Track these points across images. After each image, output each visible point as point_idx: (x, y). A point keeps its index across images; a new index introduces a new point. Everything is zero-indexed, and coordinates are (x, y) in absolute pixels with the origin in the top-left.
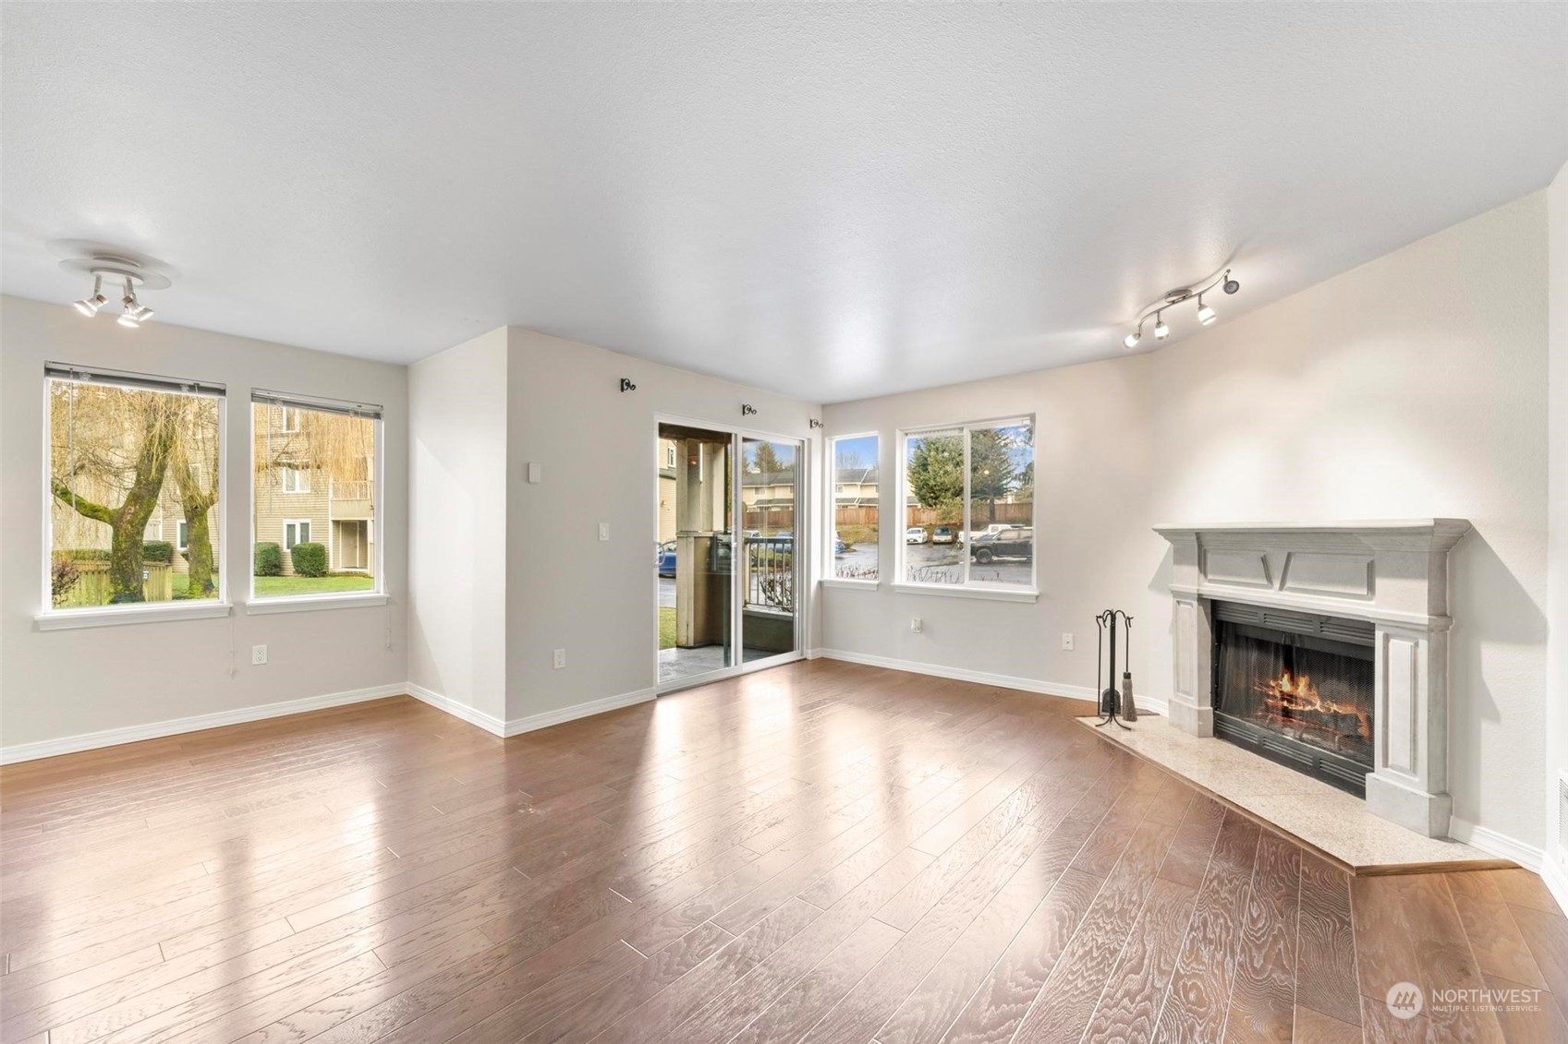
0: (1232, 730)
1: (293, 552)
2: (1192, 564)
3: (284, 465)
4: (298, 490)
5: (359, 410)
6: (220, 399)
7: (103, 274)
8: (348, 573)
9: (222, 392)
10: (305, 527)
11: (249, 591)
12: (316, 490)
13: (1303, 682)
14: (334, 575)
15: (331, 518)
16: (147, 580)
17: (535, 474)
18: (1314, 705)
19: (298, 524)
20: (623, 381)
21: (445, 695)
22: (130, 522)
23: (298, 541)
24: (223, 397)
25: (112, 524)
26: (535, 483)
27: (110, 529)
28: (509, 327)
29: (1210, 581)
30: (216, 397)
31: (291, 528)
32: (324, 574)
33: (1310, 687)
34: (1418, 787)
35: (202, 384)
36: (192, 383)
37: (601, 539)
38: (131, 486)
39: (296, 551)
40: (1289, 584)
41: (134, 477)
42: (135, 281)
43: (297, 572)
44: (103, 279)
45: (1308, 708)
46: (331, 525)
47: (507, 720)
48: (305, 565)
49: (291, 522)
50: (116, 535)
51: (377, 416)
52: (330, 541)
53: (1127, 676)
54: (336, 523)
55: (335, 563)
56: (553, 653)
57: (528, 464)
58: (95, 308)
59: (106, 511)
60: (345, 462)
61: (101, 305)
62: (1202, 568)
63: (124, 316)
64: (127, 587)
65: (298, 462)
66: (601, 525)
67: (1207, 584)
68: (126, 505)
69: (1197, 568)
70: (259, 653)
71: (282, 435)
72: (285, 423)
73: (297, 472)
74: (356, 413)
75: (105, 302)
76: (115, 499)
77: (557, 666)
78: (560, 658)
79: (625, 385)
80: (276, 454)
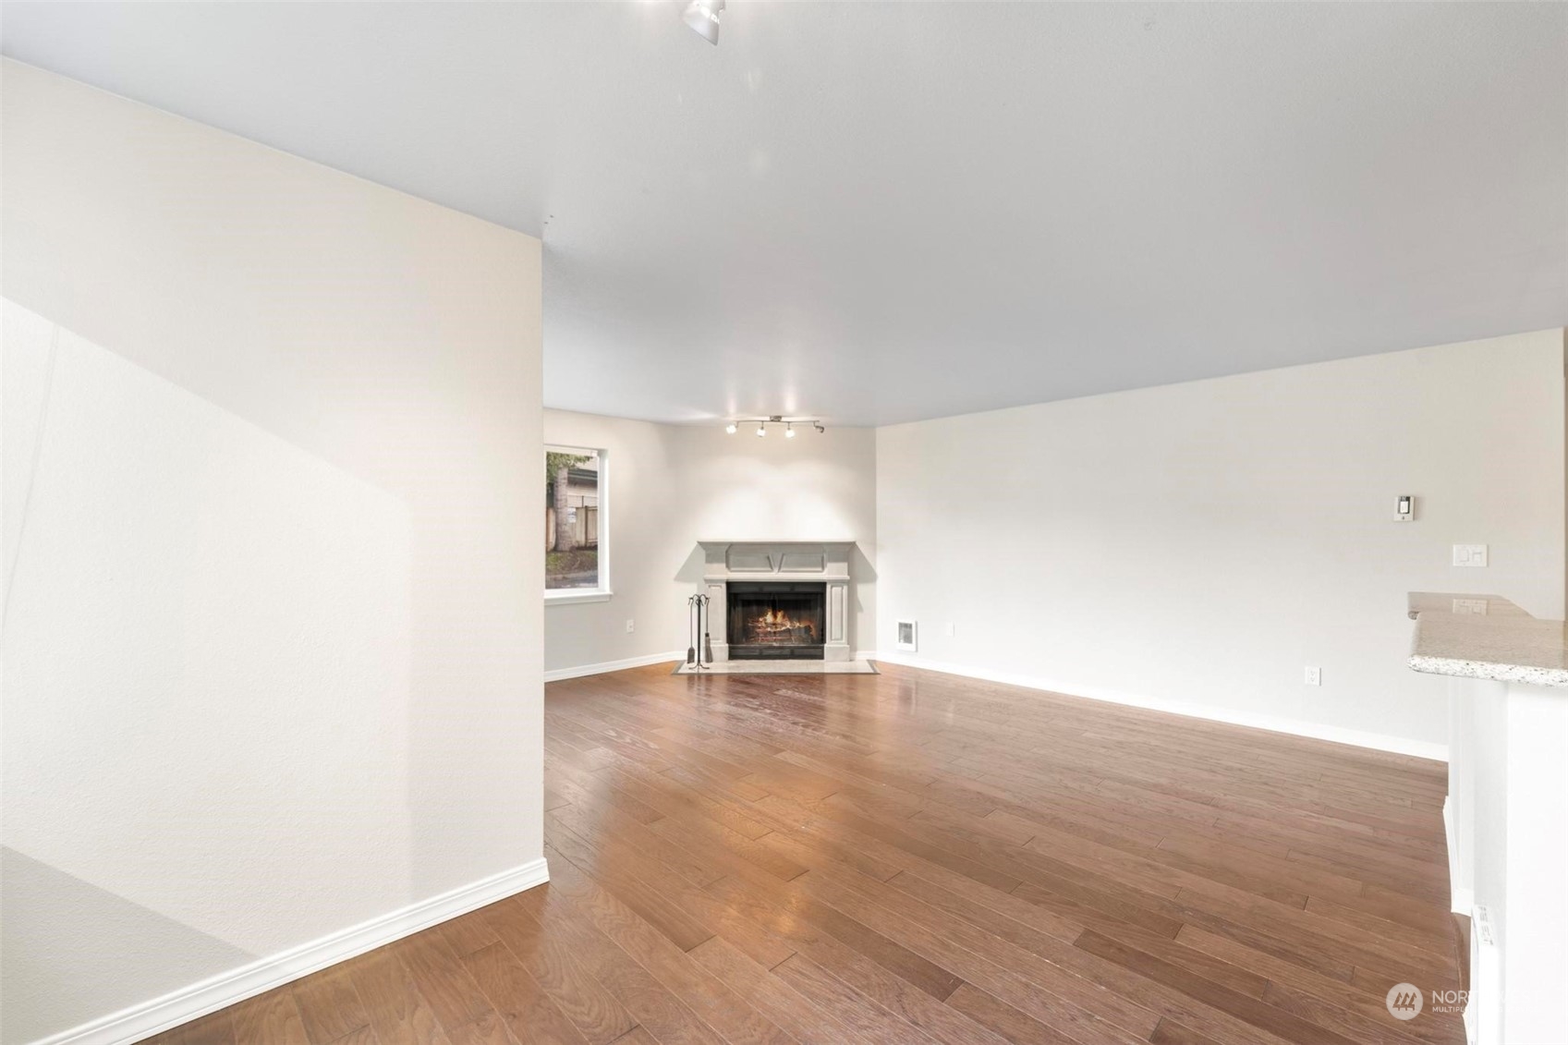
0: (741, 652)
2: (722, 562)
13: (780, 615)
18: (785, 626)
29: (732, 571)
33: (784, 617)
34: (844, 643)
40: (782, 569)
45: (784, 628)
53: (707, 635)
62: (728, 566)
67: (729, 573)
69: (724, 565)
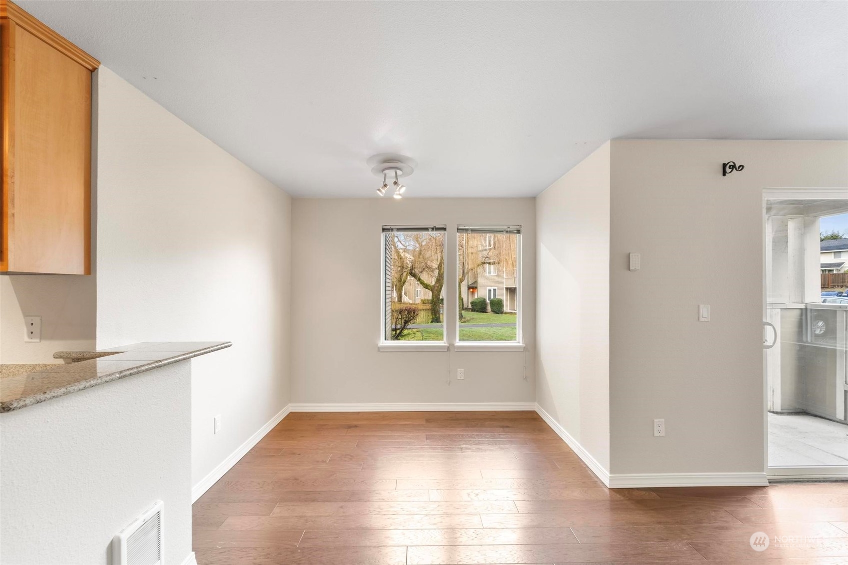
1: (490, 302)
3: (487, 263)
4: (492, 274)
5: (509, 230)
6: (444, 233)
7: (386, 172)
8: (511, 312)
9: (445, 229)
10: (495, 290)
11: (456, 338)
12: (499, 274)
14: (506, 313)
15: (505, 287)
16: (442, 313)
17: (635, 263)
19: (492, 289)
20: (724, 165)
21: (559, 423)
22: (436, 290)
23: (492, 297)
24: (445, 232)
25: (432, 291)
26: (635, 270)
27: (431, 292)
28: (611, 140)
30: (442, 232)
31: (490, 291)
32: (502, 313)
35: (437, 227)
36: (432, 227)
37: (701, 319)
38: (437, 276)
39: (492, 303)
41: (438, 272)
42: (399, 172)
43: (492, 311)
44: (387, 175)
46: (505, 289)
47: (611, 472)
48: (495, 308)
49: (489, 288)
50: (433, 296)
51: (519, 232)
52: (504, 296)
54: (507, 289)
55: (506, 308)
56: (653, 421)
57: (629, 254)
58: (383, 191)
59: (430, 286)
60: (509, 260)
61: (386, 189)
63: (396, 193)
64: (436, 316)
65: (492, 261)
66: (702, 306)
68: (435, 284)
70: (460, 373)
71: (486, 250)
72: (487, 244)
73: (492, 266)
74: (507, 232)
75: (388, 187)
76: (432, 282)
77: (657, 434)
78: (660, 427)
79: (727, 168)
80: (484, 258)
